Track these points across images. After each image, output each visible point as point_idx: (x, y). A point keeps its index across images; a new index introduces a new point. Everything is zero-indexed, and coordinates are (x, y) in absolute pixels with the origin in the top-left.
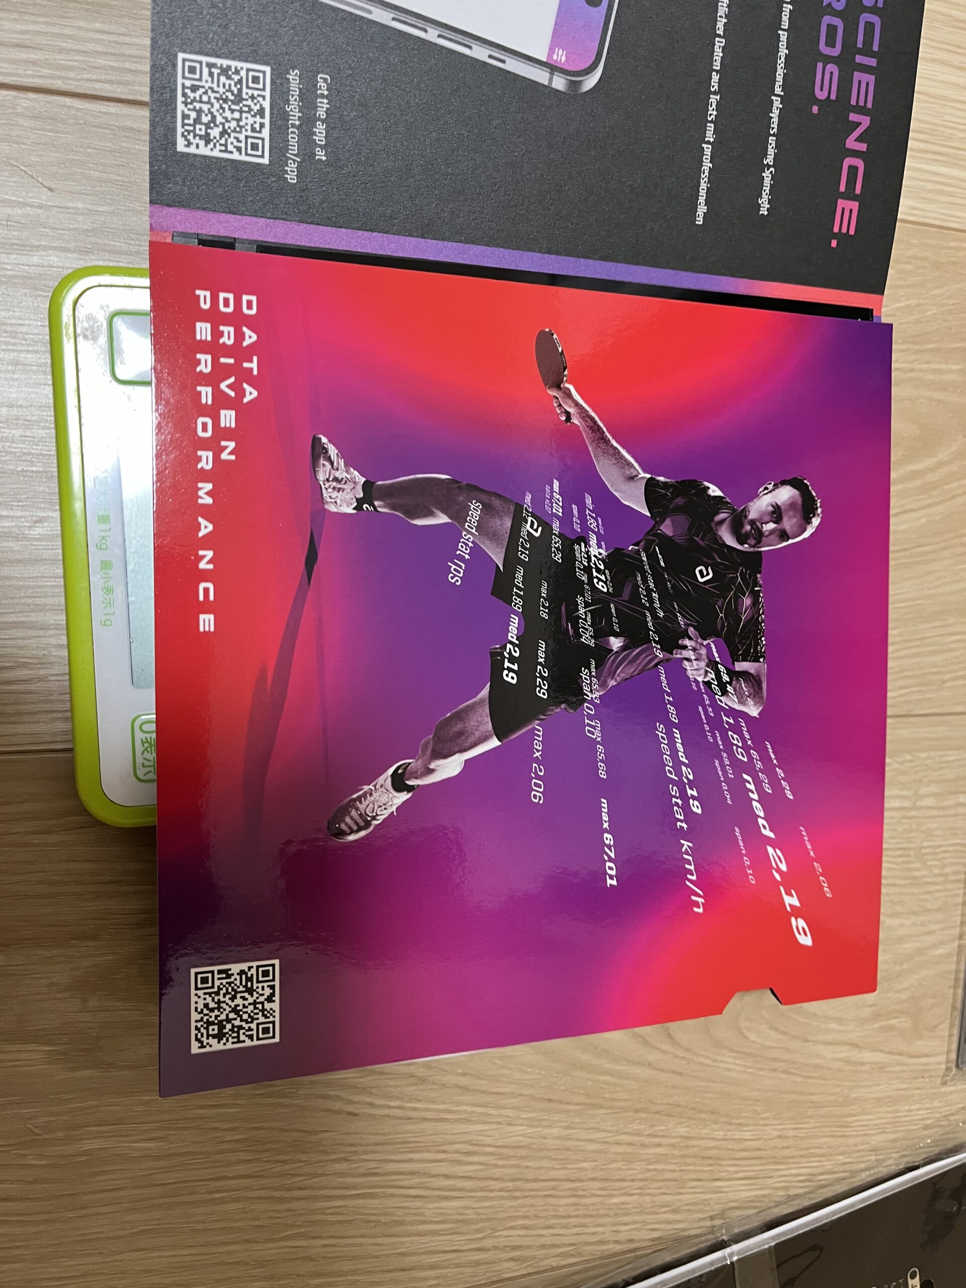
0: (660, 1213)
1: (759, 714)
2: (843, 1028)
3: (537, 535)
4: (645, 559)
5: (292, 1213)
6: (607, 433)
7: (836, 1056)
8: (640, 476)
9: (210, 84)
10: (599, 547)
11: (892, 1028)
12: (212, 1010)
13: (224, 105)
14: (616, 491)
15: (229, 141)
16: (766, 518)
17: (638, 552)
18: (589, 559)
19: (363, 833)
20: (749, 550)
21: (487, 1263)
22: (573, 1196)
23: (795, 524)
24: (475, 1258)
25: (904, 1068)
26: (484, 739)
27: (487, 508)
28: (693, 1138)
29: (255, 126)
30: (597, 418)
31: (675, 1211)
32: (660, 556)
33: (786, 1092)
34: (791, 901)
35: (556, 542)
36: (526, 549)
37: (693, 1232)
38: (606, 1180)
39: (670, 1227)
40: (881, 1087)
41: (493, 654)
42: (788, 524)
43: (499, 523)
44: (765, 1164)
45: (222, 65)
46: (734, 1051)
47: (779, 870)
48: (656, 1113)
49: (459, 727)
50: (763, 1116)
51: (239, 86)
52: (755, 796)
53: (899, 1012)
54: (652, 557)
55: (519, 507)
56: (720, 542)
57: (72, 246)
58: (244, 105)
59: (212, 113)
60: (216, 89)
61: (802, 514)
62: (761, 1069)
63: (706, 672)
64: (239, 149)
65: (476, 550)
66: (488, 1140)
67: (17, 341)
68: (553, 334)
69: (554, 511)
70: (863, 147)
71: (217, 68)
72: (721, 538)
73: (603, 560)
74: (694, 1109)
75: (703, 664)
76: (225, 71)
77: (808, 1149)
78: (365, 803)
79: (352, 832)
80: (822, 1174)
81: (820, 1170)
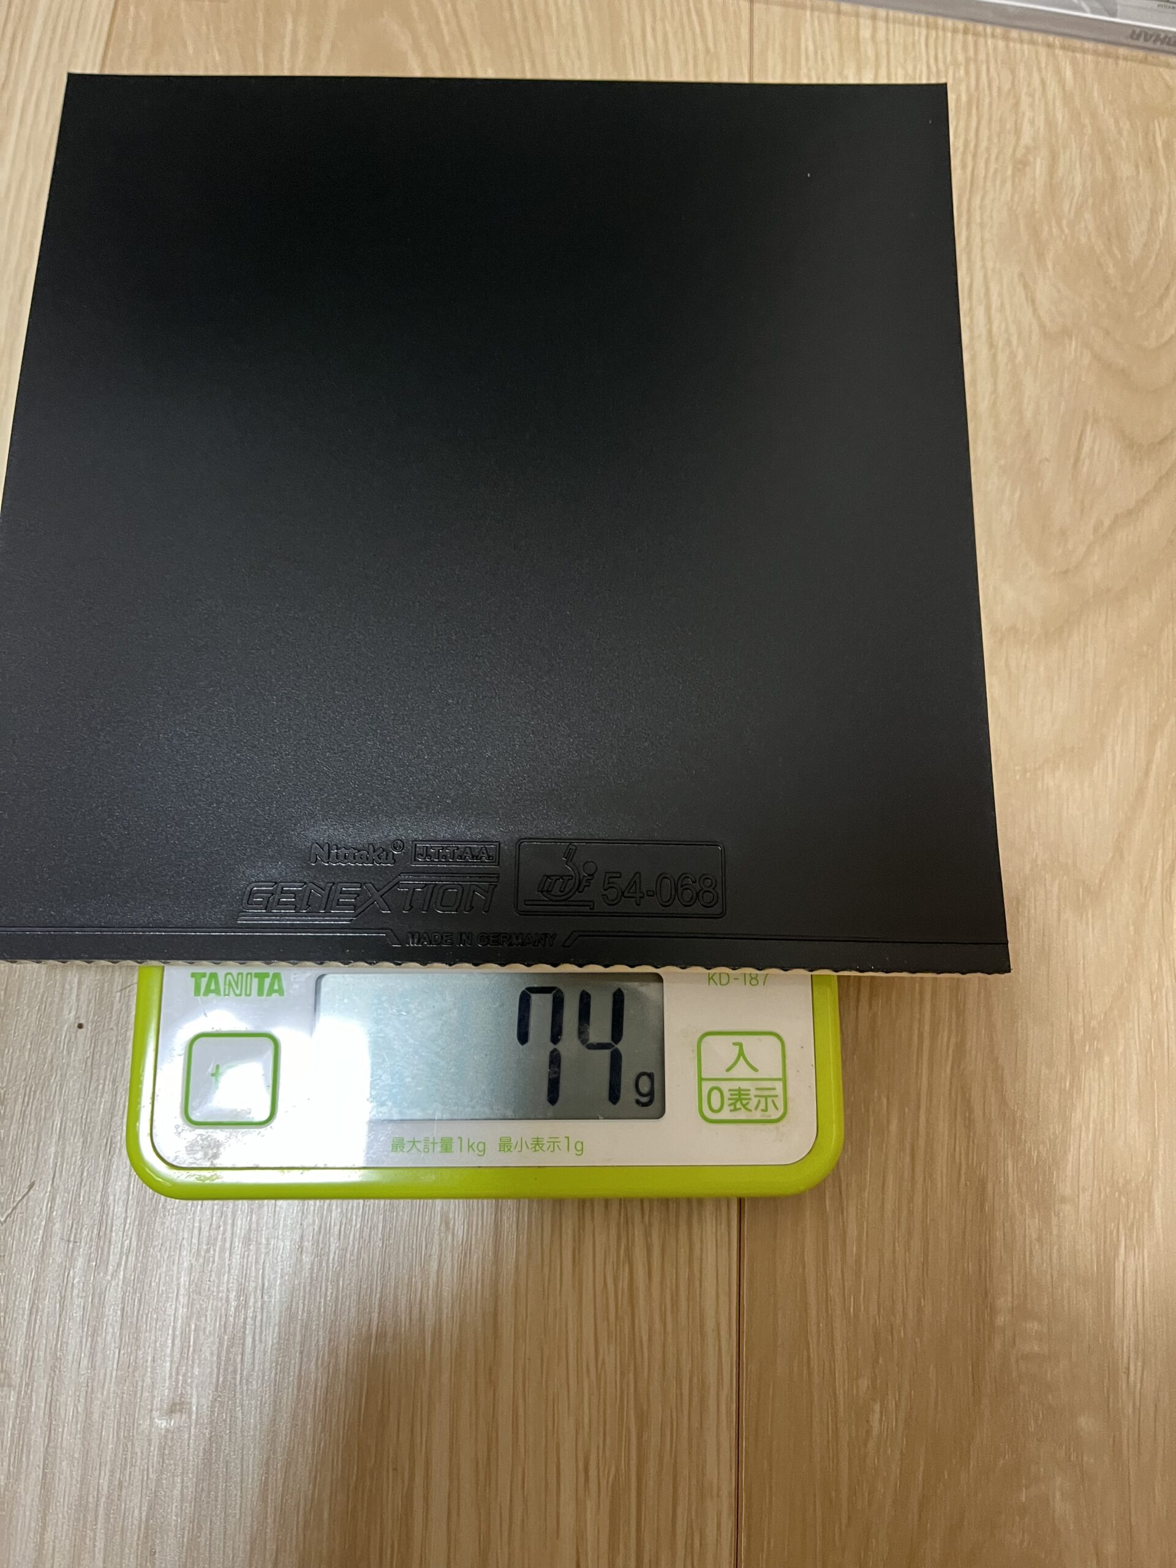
11: (1168, 144)
53: (1146, 135)
57: (102, 1164)
67: (220, 1237)
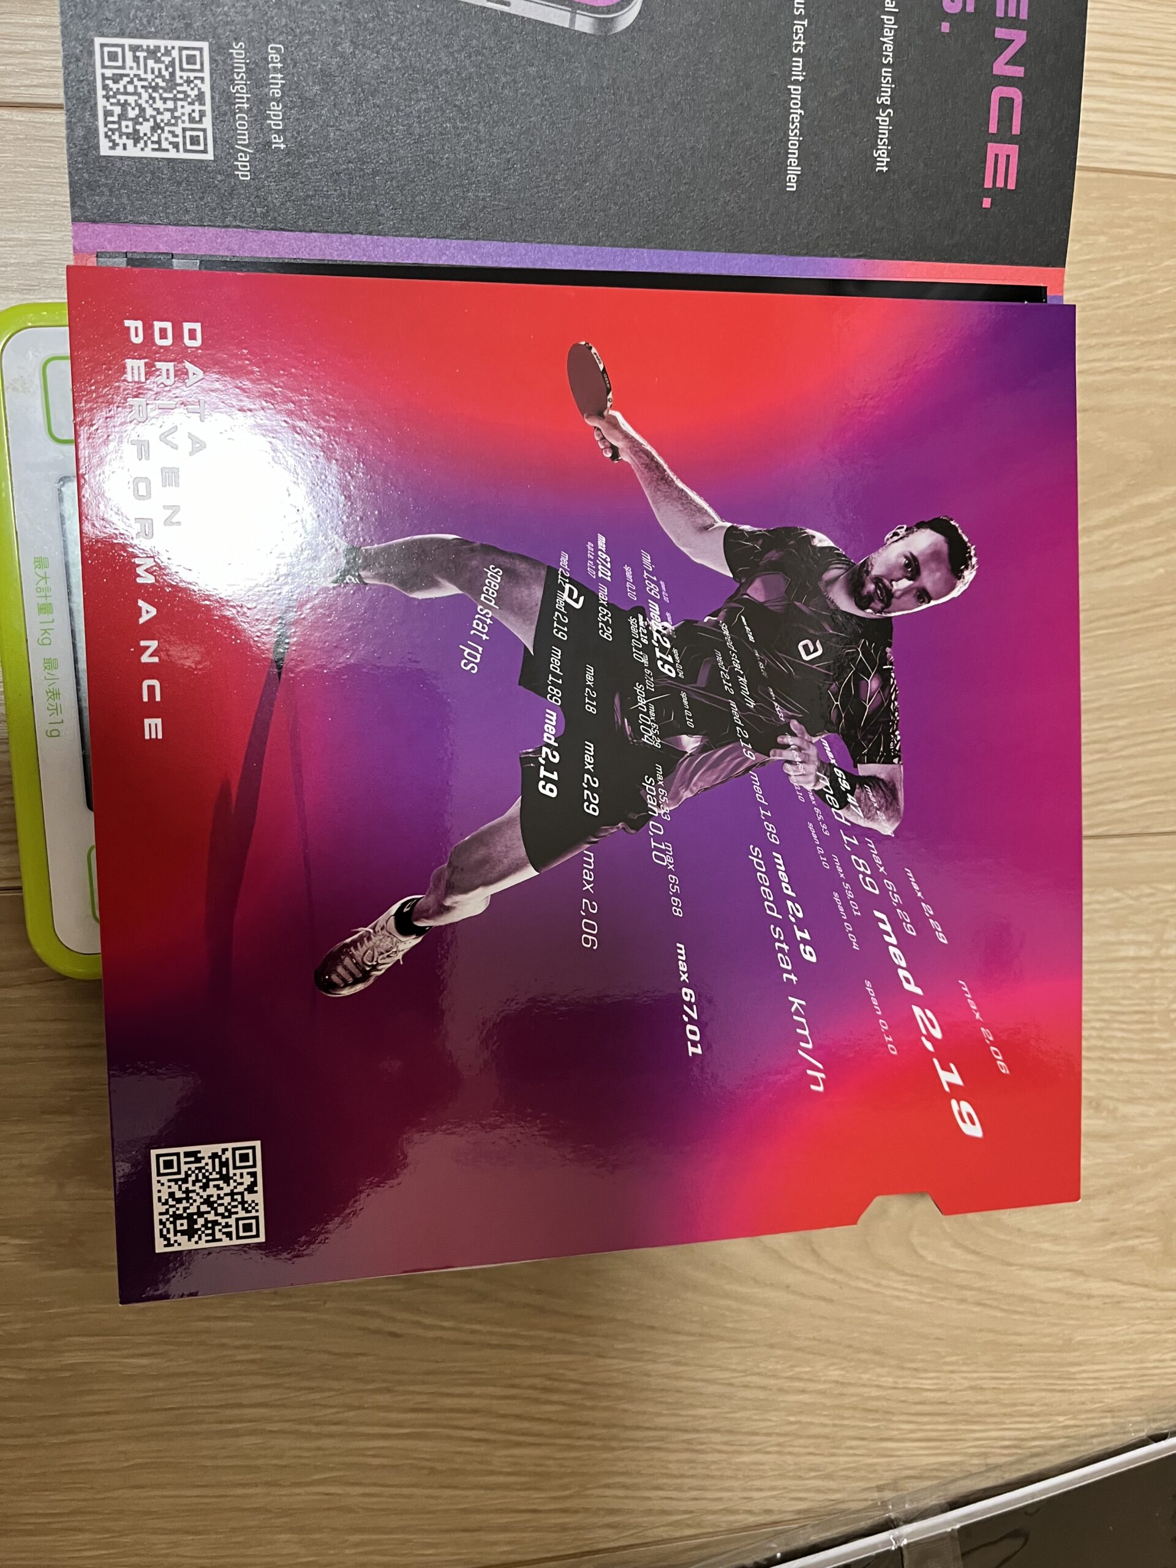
0: (808, 1479)
1: (894, 832)
2: (1060, 1248)
3: (578, 606)
4: (726, 633)
5: (321, 1453)
6: (669, 471)
7: (1052, 1285)
8: (716, 525)
9: (135, 71)
10: (663, 619)
11: (1132, 1250)
12: (179, 1201)
13: (154, 95)
14: (684, 546)
15: (163, 136)
16: (898, 574)
17: (717, 624)
18: (650, 635)
19: (360, 987)
20: (874, 616)
21: (576, 1529)
22: (687, 1450)
23: (940, 579)
24: (561, 1521)
25: (1150, 1304)
26: (516, 868)
27: (510, 574)
28: (850, 1384)
29: (193, 115)
30: (654, 453)
31: (829, 1477)
32: (747, 628)
33: (981, 1330)
34: (950, 1077)
35: (604, 615)
36: (564, 625)
37: (854, 1506)
38: (731, 1432)
39: (821, 1497)
40: (1117, 1329)
41: (524, 761)
42: (929, 579)
43: (526, 592)
44: (952, 1423)
45: (148, 46)
46: (903, 1273)
47: (930, 1037)
48: (798, 1349)
49: (482, 852)
50: (948, 1359)
51: (170, 70)
52: (893, 940)
53: (1141, 1229)
54: (737, 631)
55: (552, 572)
56: (832, 607)
58: (179, 92)
59: (140, 106)
60: (143, 76)
61: (949, 567)
62: (943, 1299)
63: (818, 778)
64: (176, 146)
65: (496, 628)
66: (571, 1374)
68: (591, 348)
69: (600, 575)
70: (1019, 71)
71: (143, 50)
72: (833, 602)
73: (669, 637)
74: (850, 1346)
75: (812, 768)
76: (152, 53)
77: (1015, 1405)
78: (362, 950)
79: (346, 985)
80: (1034, 1439)
81: (1031, 1434)
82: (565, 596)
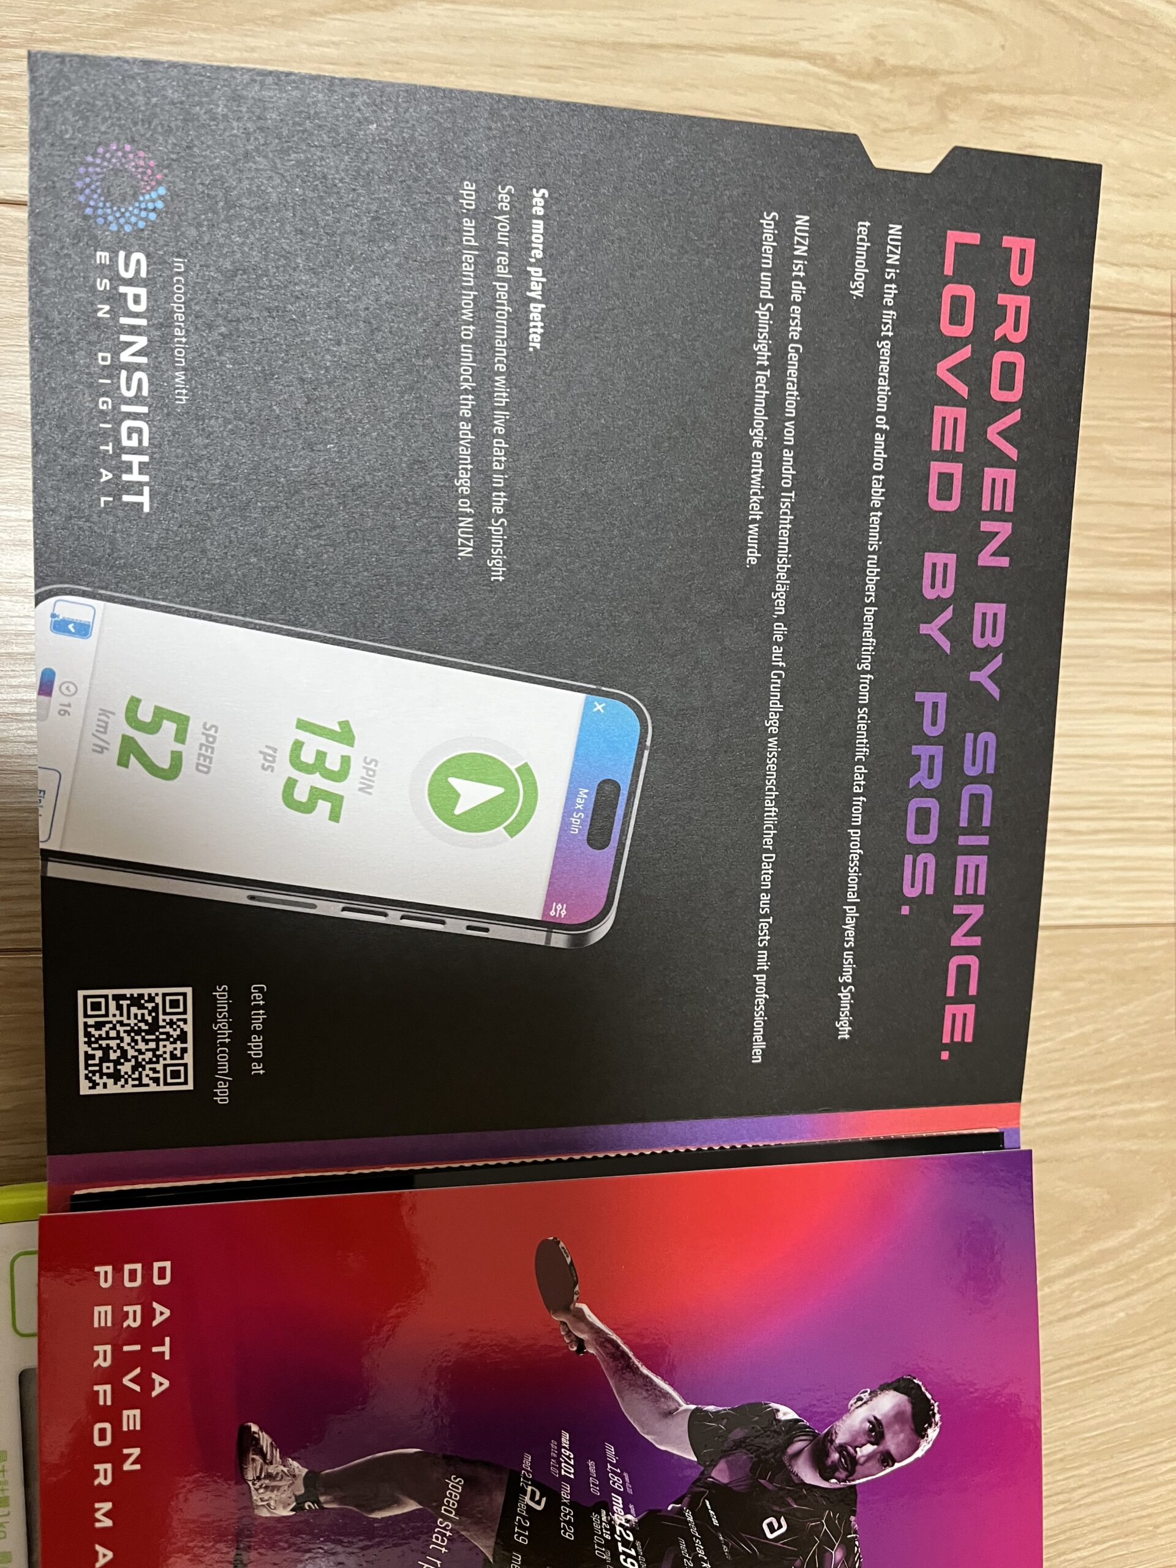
3: (539, 1508)
4: (690, 1519)
6: (633, 1358)
8: (681, 1409)
9: (118, 1018)
10: (627, 1511)
13: (136, 1038)
14: (648, 1433)
15: (144, 1073)
16: (862, 1440)
17: (681, 1512)
18: (613, 1530)
20: (838, 1486)
23: (903, 1441)
27: (471, 1484)
29: (175, 1052)
30: (619, 1341)
32: (711, 1512)
35: (567, 1513)
36: (524, 1528)
42: (892, 1443)
43: (487, 1499)
45: (132, 995)
51: (154, 1014)
54: (701, 1516)
55: (515, 1476)
56: (796, 1481)
58: (162, 1033)
59: (121, 1048)
60: (126, 1021)
61: (913, 1427)
64: (156, 1080)
68: (559, 1242)
69: (563, 1473)
70: (976, 941)
71: (127, 999)
72: (797, 1475)
73: (631, 1529)
76: (136, 1001)
82: (527, 1499)
